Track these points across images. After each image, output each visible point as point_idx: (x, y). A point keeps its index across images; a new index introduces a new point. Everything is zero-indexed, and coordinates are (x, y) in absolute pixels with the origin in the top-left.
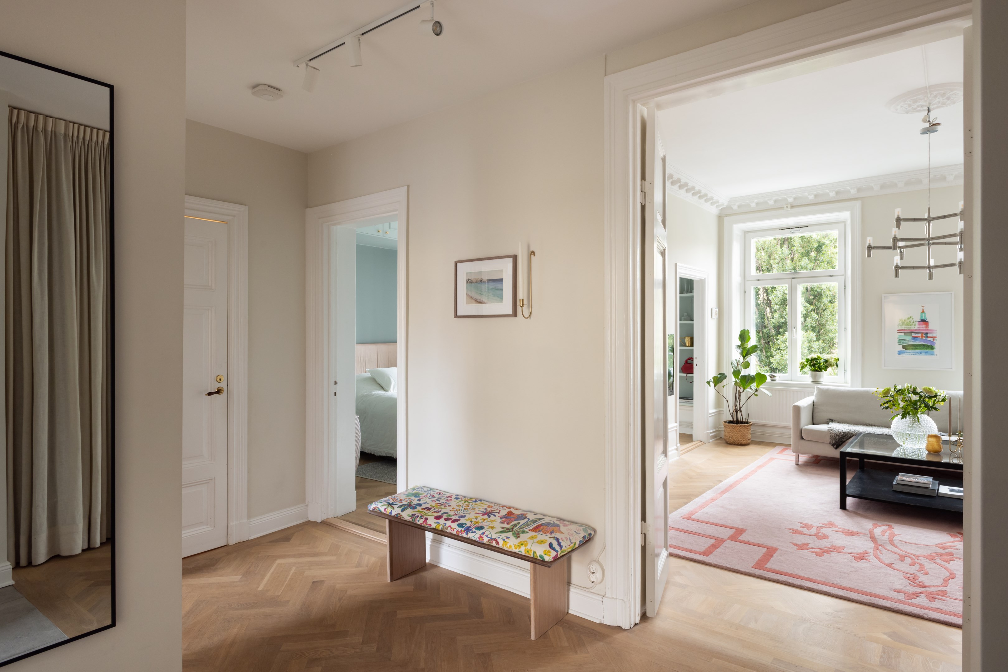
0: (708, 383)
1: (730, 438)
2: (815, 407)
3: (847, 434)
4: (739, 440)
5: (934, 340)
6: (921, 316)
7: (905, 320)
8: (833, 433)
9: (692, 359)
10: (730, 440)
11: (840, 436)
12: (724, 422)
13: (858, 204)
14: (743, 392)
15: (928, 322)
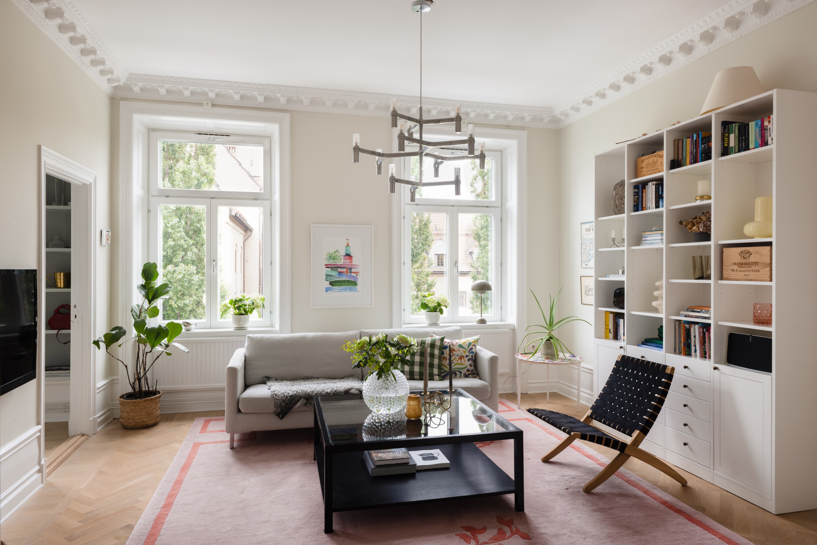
0: (96, 343)
1: (130, 420)
2: (248, 362)
3: (295, 397)
4: (143, 421)
5: (357, 275)
6: (346, 250)
7: (332, 254)
8: (279, 398)
9: (67, 307)
10: (131, 423)
11: (287, 402)
12: (121, 397)
13: (287, 117)
14: (151, 352)
15: (352, 256)
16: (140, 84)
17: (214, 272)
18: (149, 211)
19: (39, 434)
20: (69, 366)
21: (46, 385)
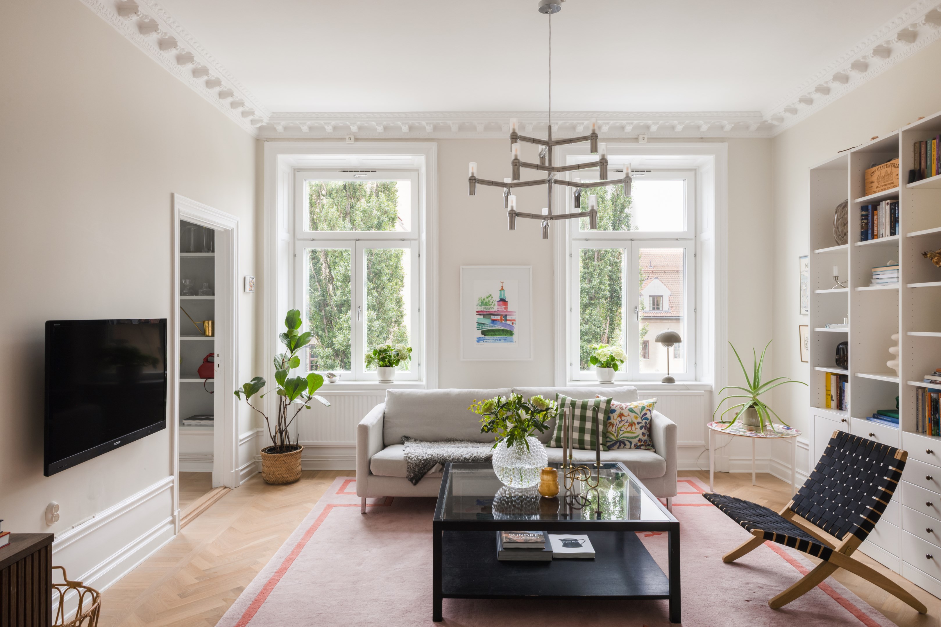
0: (237, 393)
1: (271, 476)
2: (387, 419)
3: (429, 461)
4: (283, 477)
5: (513, 323)
6: (501, 295)
7: (484, 299)
8: (412, 461)
9: (212, 355)
10: (271, 478)
11: (420, 466)
12: (263, 451)
13: (434, 146)
14: (289, 404)
15: (507, 302)
16: (283, 123)
17: (359, 320)
18: (295, 256)
19: (171, 485)
20: (213, 416)
21: (180, 434)
